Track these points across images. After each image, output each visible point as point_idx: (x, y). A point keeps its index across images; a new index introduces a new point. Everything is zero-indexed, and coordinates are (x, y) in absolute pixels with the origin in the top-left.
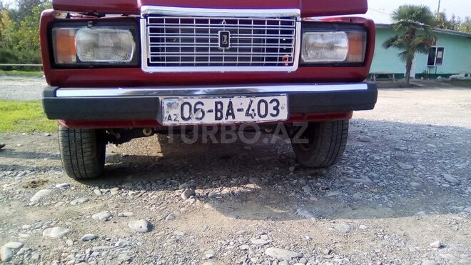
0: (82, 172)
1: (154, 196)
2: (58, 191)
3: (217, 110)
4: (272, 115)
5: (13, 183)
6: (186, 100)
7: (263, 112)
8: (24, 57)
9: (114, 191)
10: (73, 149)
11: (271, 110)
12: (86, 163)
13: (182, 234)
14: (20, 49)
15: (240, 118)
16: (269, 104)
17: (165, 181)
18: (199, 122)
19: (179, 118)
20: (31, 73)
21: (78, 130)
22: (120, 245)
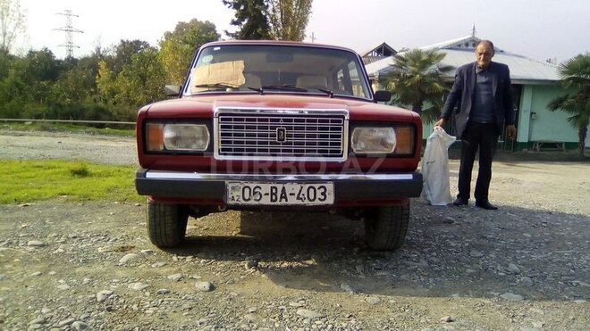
0: (164, 240)
1: (221, 264)
2: (143, 256)
3: (272, 194)
4: (320, 199)
5: (105, 247)
6: (246, 185)
7: (312, 197)
8: (119, 113)
9: (189, 258)
10: (157, 220)
11: (319, 195)
12: (168, 232)
13: (236, 295)
14: (115, 103)
15: (292, 201)
16: (317, 191)
17: (235, 253)
18: (257, 203)
19: (241, 199)
20: (126, 131)
21: (163, 204)
22: (185, 298)
